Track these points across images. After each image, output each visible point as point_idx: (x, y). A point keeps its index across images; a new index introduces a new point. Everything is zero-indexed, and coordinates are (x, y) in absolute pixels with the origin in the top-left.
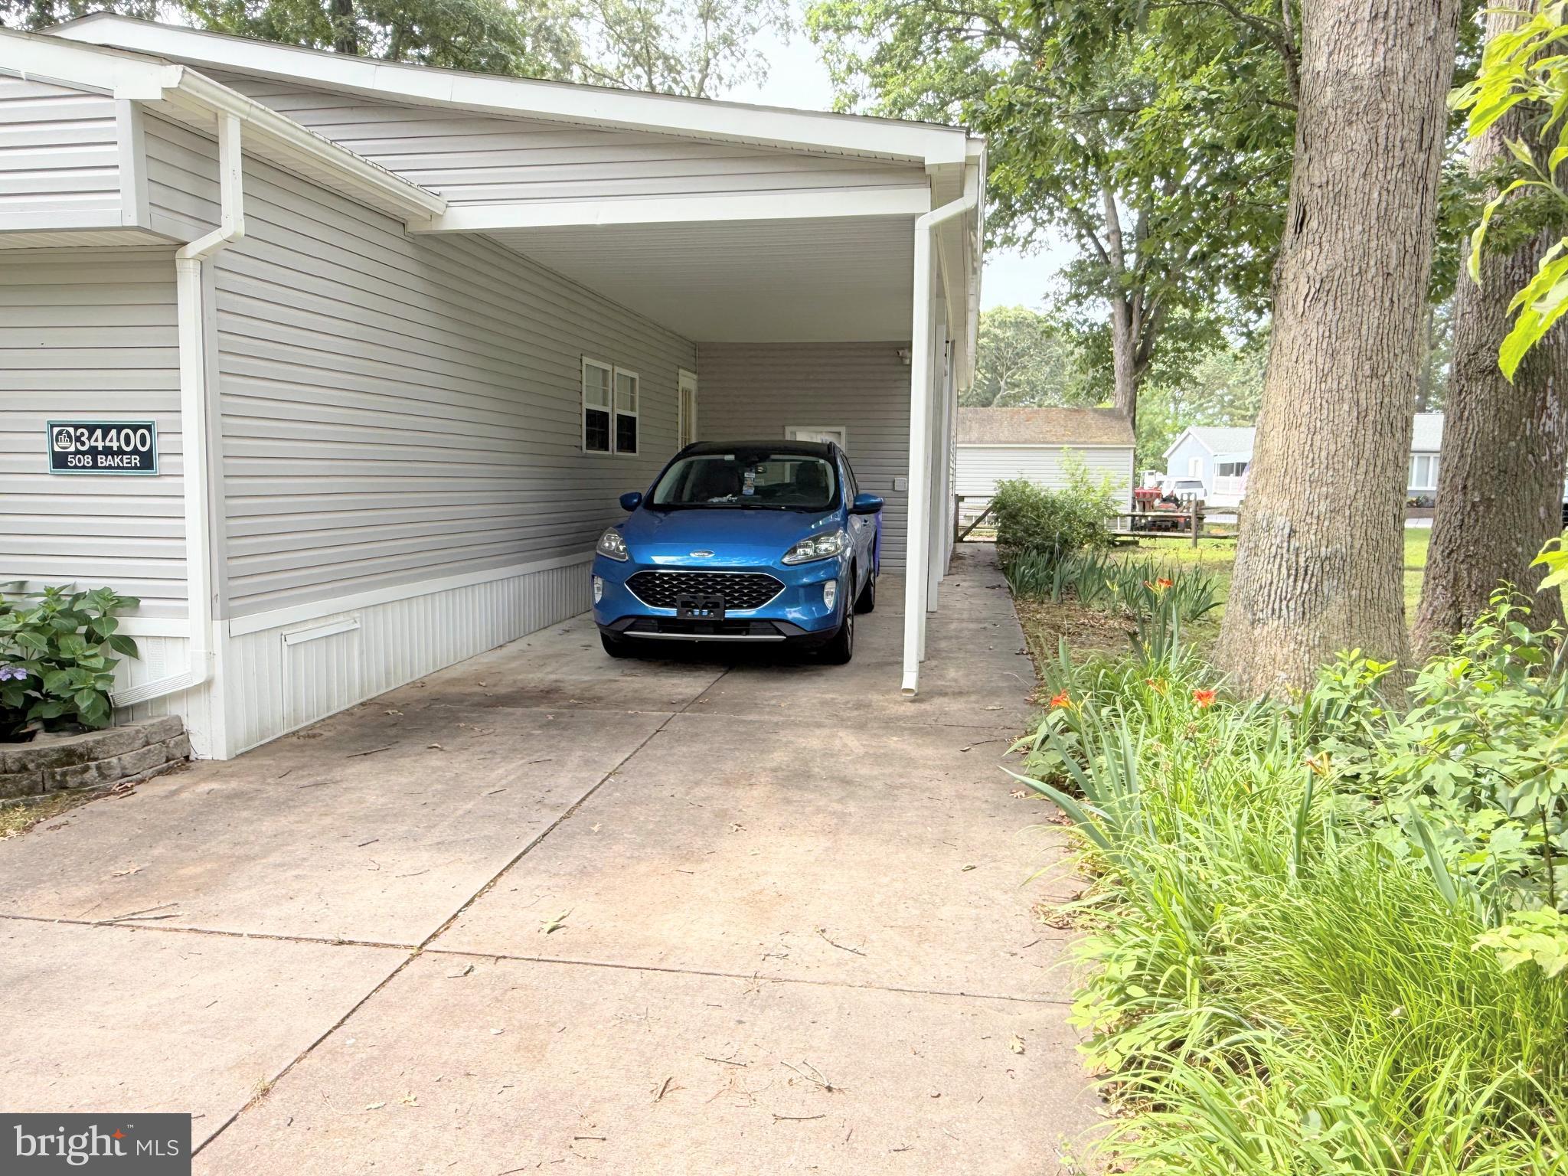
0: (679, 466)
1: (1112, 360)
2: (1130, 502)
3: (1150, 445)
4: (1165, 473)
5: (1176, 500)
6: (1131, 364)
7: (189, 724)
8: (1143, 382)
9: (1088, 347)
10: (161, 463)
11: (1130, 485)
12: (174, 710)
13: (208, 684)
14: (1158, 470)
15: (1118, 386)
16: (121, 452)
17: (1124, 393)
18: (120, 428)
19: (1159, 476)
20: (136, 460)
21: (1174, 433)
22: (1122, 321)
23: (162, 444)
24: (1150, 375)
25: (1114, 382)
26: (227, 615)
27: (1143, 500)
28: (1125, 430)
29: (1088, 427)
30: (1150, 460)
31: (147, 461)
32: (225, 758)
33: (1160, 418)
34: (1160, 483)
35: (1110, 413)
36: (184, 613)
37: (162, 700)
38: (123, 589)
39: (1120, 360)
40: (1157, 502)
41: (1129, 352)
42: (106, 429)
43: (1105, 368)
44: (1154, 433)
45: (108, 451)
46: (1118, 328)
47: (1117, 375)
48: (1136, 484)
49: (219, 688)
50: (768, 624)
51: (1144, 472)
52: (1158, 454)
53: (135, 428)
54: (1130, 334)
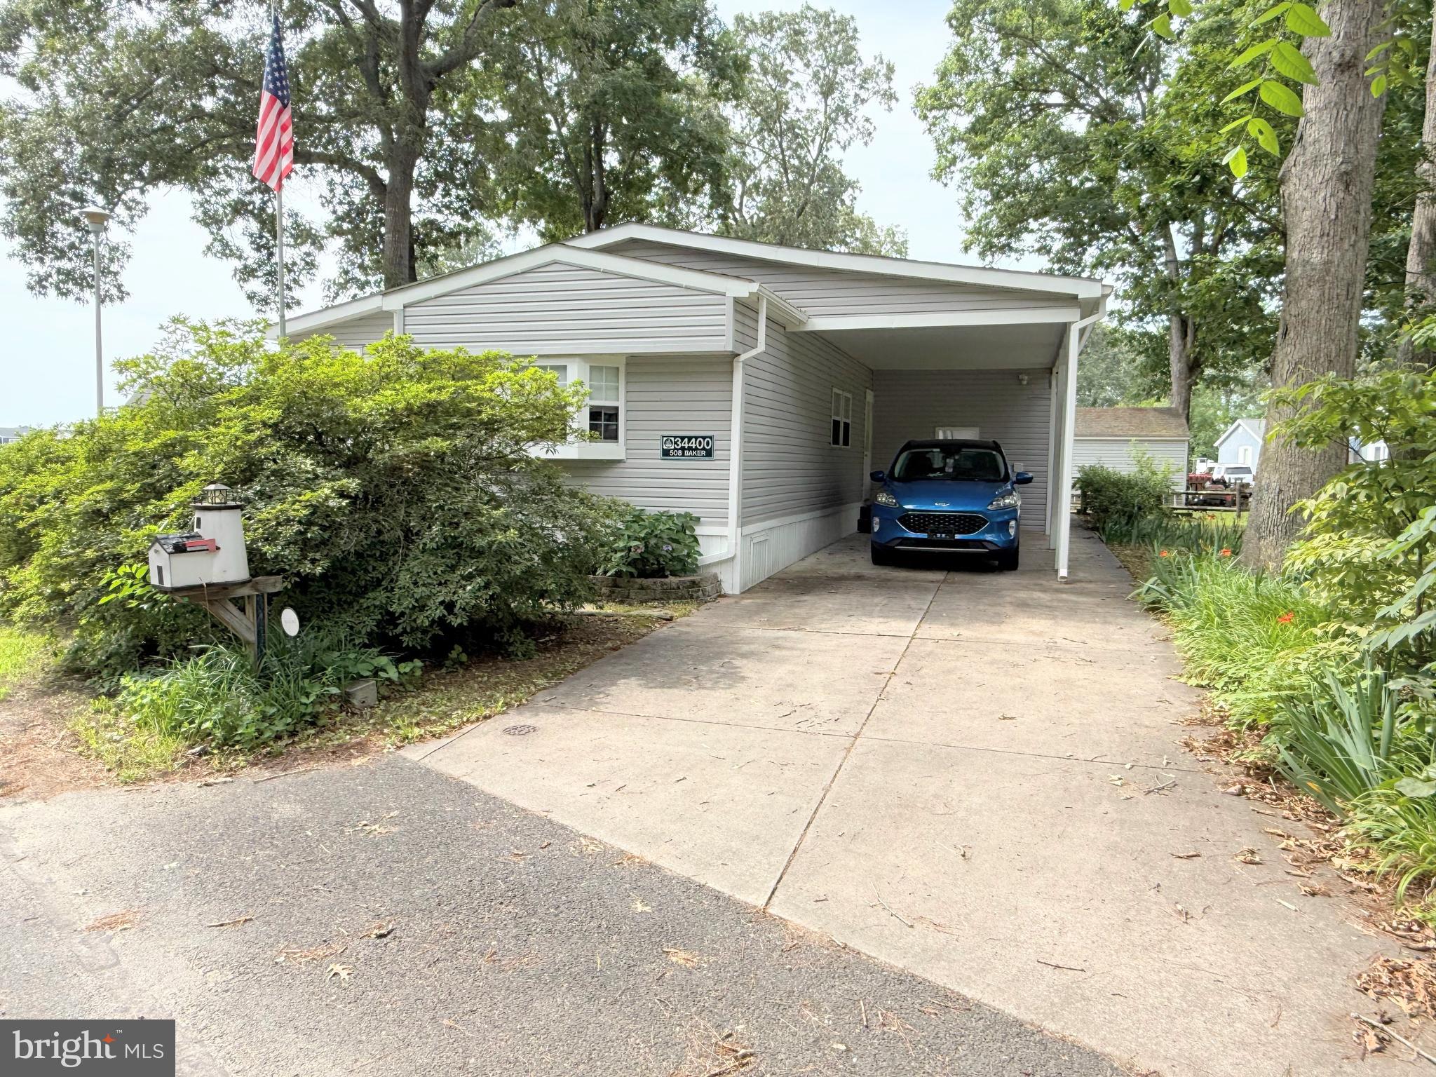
0: (904, 455)
1: (1169, 365)
2: (1185, 484)
3: (1202, 434)
4: (1216, 460)
5: (1224, 483)
6: (1185, 370)
7: (721, 577)
8: (1196, 384)
9: (1148, 357)
10: (716, 454)
11: (1185, 469)
12: (714, 570)
13: (732, 559)
14: (1210, 458)
15: (1174, 388)
16: (696, 449)
17: (1179, 394)
18: (696, 438)
19: (1210, 463)
20: (704, 453)
21: (1226, 424)
22: (1179, 334)
23: (717, 445)
24: (1202, 379)
25: (1170, 384)
26: (743, 525)
27: (1195, 483)
28: (1181, 425)
29: (1150, 423)
30: (1202, 448)
31: (709, 453)
32: (737, 592)
33: (1211, 411)
34: (1211, 469)
35: (1168, 412)
36: (726, 524)
37: (709, 565)
38: (695, 513)
39: (1176, 366)
40: (1208, 484)
41: (1184, 360)
42: (690, 439)
43: (1163, 373)
44: (1207, 424)
45: (690, 449)
46: (1175, 340)
47: (1173, 379)
48: (1189, 471)
49: (738, 560)
50: (980, 543)
51: (1197, 460)
52: (1209, 443)
53: (704, 438)
54: (1185, 345)
